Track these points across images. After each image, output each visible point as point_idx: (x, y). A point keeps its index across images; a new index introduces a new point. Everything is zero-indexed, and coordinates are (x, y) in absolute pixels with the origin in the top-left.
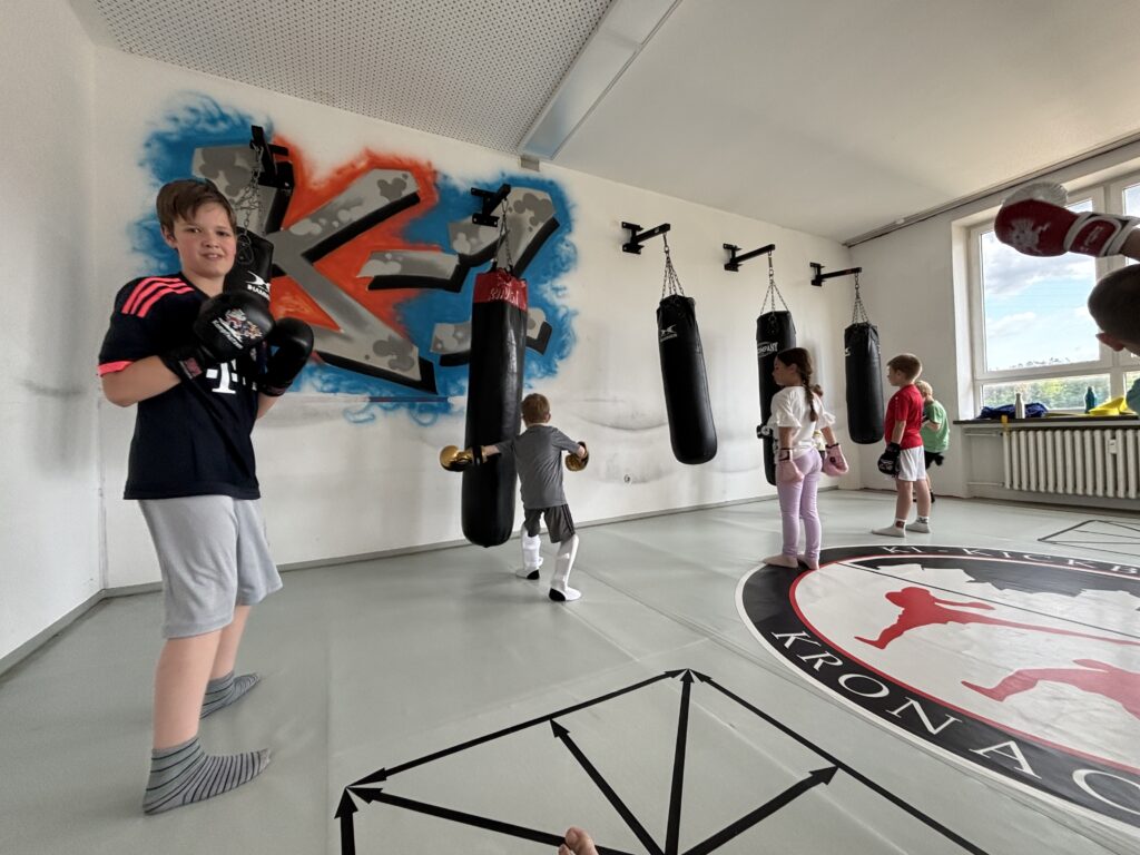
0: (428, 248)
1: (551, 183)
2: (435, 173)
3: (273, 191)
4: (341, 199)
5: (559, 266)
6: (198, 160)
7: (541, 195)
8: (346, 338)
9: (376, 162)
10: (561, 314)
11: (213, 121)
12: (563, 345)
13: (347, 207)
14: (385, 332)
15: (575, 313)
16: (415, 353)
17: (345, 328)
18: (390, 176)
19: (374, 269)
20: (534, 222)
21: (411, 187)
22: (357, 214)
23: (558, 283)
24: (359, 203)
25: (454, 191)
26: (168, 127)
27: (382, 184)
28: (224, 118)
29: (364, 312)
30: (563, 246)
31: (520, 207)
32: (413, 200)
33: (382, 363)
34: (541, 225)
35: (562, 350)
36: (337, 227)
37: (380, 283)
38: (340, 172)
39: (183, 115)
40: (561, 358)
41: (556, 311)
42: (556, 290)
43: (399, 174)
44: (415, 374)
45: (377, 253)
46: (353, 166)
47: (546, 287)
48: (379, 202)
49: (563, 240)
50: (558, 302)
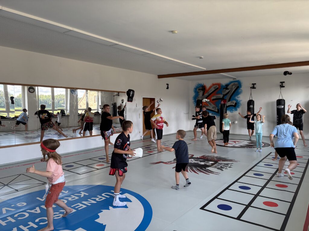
0: (219, 94)
1: (238, 81)
2: (220, 84)
3: (203, 91)
4: (210, 90)
5: (239, 93)
6: (197, 90)
7: (236, 83)
8: (209, 107)
9: (213, 85)
10: (238, 101)
11: (199, 85)
12: (239, 106)
13: (210, 91)
14: (213, 106)
15: (241, 101)
16: (217, 108)
17: (209, 106)
18: (215, 86)
19: (213, 98)
20: (235, 87)
21: (218, 87)
22: (211, 92)
23: (238, 96)
24: (211, 90)
25: (223, 86)
26: (195, 87)
27: (214, 87)
28: (200, 84)
29: (212, 104)
30: (240, 90)
31: (232, 86)
32: (218, 88)
33: (213, 109)
34: (236, 88)
35: (238, 107)
36: (209, 94)
37: (214, 100)
38: (210, 87)
39: (197, 85)
40: (238, 108)
41: (238, 100)
42: (238, 97)
43: (216, 86)
44: (217, 111)
45: (213, 96)
46: (211, 86)
47: (236, 97)
48: (214, 90)
49: (240, 89)
50: (238, 99)
